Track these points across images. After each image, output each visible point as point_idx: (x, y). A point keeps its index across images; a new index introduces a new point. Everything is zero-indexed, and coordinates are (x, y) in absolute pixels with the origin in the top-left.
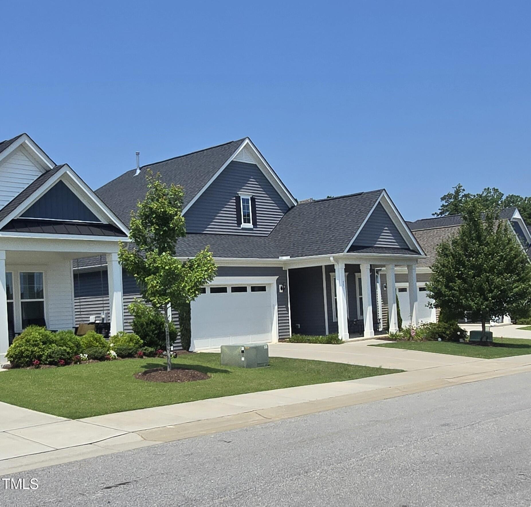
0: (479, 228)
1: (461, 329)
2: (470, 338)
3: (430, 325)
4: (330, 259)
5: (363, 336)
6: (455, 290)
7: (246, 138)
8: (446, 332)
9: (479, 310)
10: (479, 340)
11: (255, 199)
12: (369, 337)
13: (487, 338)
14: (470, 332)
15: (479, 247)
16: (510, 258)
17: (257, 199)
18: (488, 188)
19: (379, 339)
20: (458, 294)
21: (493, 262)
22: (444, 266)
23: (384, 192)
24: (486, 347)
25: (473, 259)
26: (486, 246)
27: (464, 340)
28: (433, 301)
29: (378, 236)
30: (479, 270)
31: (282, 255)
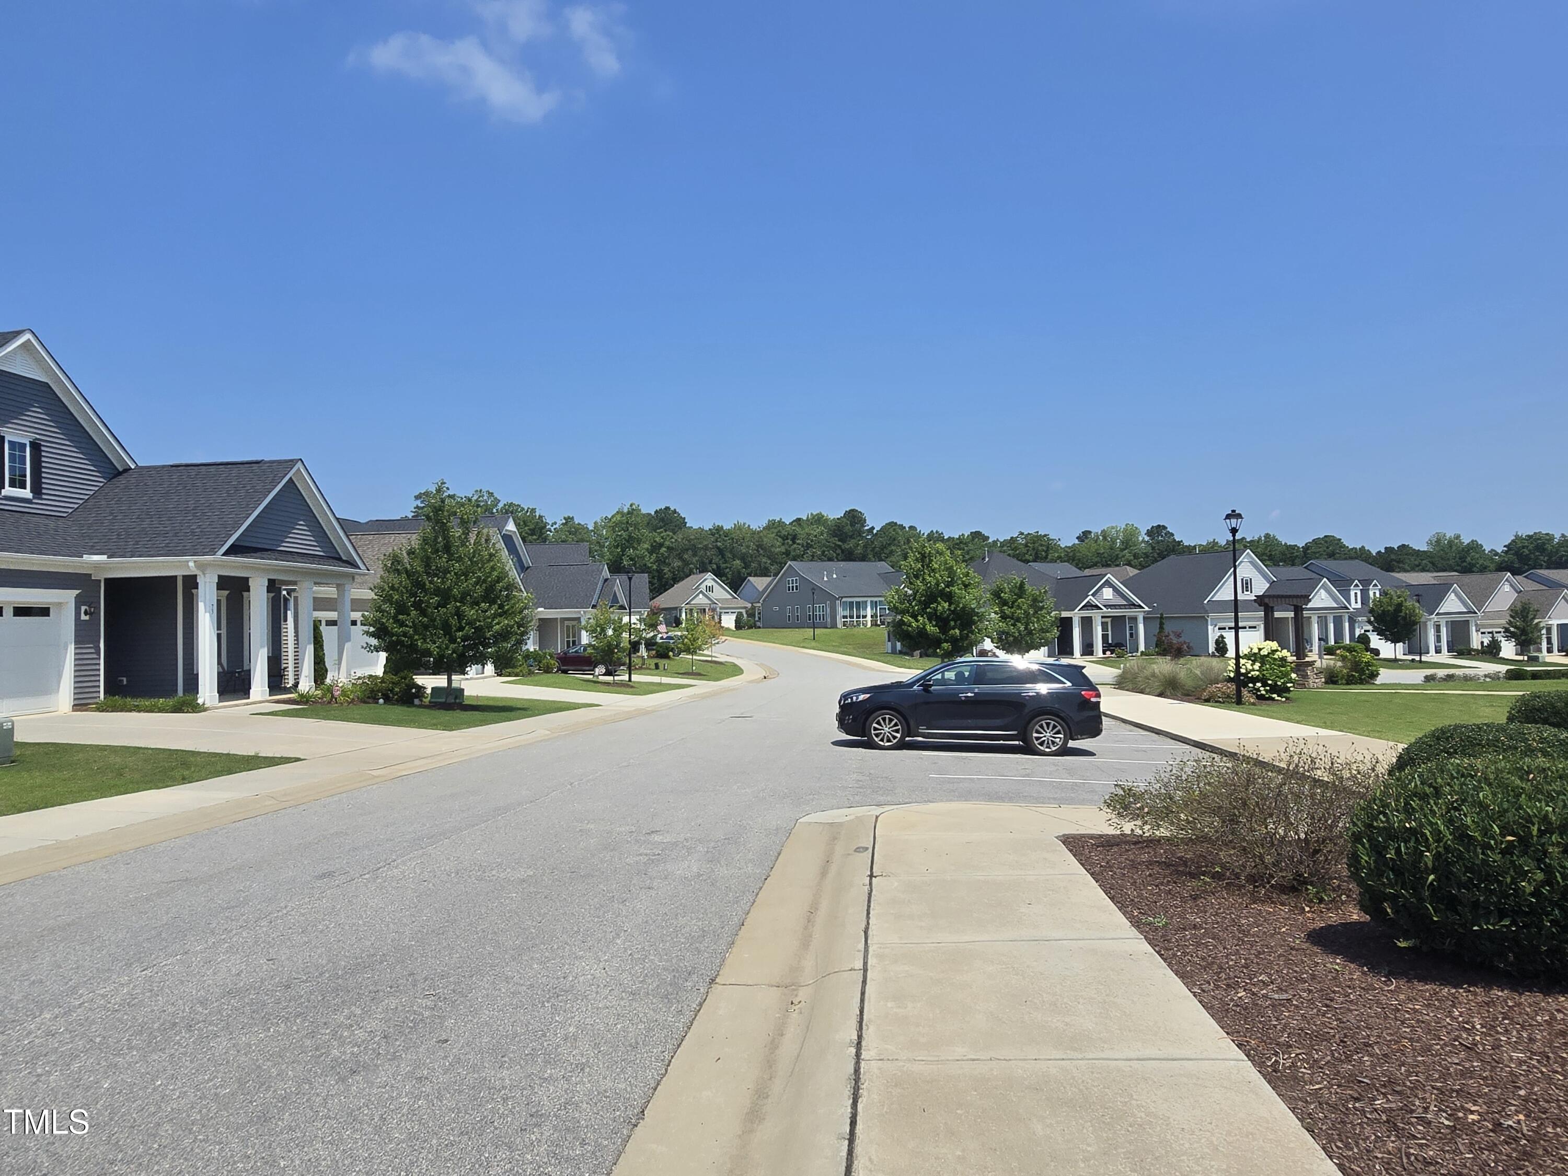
0: (448, 534)
1: (418, 685)
2: (431, 698)
3: (369, 678)
4: (187, 565)
5: (249, 698)
6: (407, 626)
7: (24, 331)
8: (393, 689)
9: (441, 657)
10: (443, 700)
11: (40, 445)
12: (259, 699)
13: (456, 698)
14: (432, 688)
15: (447, 562)
16: (491, 582)
17: (44, 446)
18: (481, 491)
19: (278, 702)
20: (411, 632)
21: (467, 586)
22: (392, 588)
23: (299, 464)
24: (450, 712)
25: (438, 579)
26: (457, 562)
27: (421, 701)
28: (374, 642)
29: (285, 534)
30: (445, 596)
31: (92, 551)
